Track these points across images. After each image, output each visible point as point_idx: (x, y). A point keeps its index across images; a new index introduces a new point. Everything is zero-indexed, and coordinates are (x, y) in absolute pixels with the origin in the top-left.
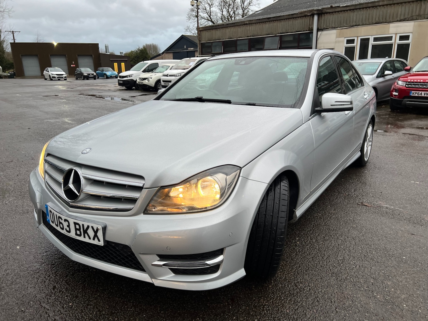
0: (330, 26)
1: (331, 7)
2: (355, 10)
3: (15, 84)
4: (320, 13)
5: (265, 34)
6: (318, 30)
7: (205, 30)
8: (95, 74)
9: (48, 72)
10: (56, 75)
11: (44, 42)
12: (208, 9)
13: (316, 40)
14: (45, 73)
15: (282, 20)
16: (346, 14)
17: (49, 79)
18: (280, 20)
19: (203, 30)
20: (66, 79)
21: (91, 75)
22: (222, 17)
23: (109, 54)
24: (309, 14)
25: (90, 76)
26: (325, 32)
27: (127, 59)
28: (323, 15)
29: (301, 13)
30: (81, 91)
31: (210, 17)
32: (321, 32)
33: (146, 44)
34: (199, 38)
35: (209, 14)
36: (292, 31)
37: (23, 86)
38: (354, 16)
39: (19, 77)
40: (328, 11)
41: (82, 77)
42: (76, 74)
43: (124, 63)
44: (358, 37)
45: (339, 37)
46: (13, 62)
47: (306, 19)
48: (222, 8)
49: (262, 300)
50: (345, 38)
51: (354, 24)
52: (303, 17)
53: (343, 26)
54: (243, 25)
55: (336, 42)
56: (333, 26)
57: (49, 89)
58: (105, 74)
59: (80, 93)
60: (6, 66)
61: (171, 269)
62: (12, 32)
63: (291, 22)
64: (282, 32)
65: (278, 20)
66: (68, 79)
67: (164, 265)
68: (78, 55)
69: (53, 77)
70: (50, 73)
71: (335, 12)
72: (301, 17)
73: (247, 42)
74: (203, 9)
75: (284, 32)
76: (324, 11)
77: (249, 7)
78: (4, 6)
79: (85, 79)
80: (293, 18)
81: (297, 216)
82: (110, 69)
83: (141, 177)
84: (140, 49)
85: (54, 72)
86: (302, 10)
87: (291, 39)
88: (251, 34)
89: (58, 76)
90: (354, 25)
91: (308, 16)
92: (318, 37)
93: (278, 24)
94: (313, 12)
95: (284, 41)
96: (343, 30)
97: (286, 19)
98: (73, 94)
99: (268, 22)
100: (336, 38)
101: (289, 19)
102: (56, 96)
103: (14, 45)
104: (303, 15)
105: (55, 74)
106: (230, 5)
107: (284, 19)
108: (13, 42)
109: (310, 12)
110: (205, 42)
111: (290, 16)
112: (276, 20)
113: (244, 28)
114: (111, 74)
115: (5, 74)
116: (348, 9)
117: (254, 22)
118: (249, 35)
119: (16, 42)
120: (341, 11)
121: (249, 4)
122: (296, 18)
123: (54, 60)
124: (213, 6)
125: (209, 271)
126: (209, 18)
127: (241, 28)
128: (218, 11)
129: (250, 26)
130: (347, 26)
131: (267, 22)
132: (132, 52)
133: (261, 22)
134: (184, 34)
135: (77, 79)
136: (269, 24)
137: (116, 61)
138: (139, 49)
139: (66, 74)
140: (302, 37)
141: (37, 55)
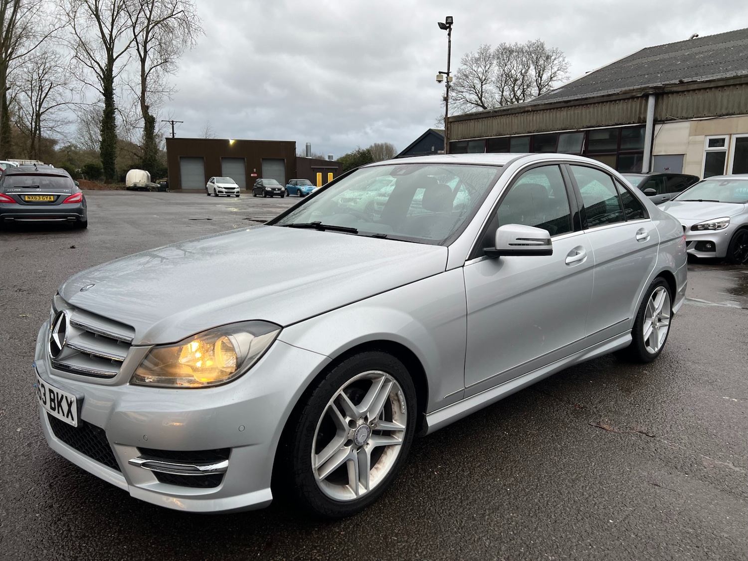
0: (679, 115)
1: (681, 82)
2: (725, 88)
3: (161, 199)
4: (660, 93)
5: (560, 128)
6: (656, 122)
7: (458, 121)
8: (283, 189)
9: (214, 183)
10: (224, 189)
11: (215, 138)
12: (478, 86)
13: (651, 139)
14: (209, 184)
15: (591, 104)
16: (709, 95)
17: (214, 195)
18: (587, 104)
19: (454, 122)
20: (239, 195)
21: (277, 190)
22: (501, 99)
23: (311, 158)
24: (639, 95)
25: (275, 192)
26: (667, 126)
27: (337, 167)
28: (665, 96)
29: (625, 93)
30: (250, 214)
31: (480, 99)
32: (661, 125)
33: (375, 144)
34: (447, 133)
35: (479, 95)
36: (607, 124)
37: (170, 204)
38: (724, 98)
39: (174, 190)
40: (675, 89)
41: (263, 193)
42: (256, 188)
43: (332, 173)
44: (731, 134)
45: (695, 135)
46: (167, 167)
47: (634, 103)
48: (503, 85)
49: (316, 551)
50: (706, 136)
51: (724, 112)
52: (628, 99)
53: (704, 115)
54: (522, 113)
55: (689, 143)
56: (684, 115)
57: (205, 209)
58: (299, 190)
59: (246, 218)
60: (157, 173)
61: (156, 473)
62: (171, 123)
63: (606, 108)
64: (589, 125)
65: (583, 105)
66: (242, 196)
67: (144, 464)
68: (263, 159)
69: (220, 192)
70: (216, 185)
71: (688, 91)
72: (624, 99)
73: (527, 140)
74: (470, 87)
75: (593, 124)
76: (666, 90)
77: (550, 83)
78: (164, 83)
79: (267, 196)
80: (611, 101)
81: (429, 426)
82: (308, 182)
83: (131, 328)
84: (361, 151)
85: (222, 183)
86: (627, 88)
87: (606, 136)
88: (535, 128)
89: (226, 190)
90: (724, 114)
91: (638, 97)
92: (655, 134)
93: (584, 111)
94: (646, 91)
95: (593, 140)
96: (702, 122)
97: (598, 103)
98: (235, 219)
99: (566, 108)
100: (689, 136)
101: (603, 102)
102: (208, 219)
103: (172, 142)
104: (629, 97)
105: (222, 187)
106: (516, 80)
107: (595, 103)
108: (171, 137)
109: (641, 92)
110: (457, 141)
111: (605, 98)
112: (579, 105)
113: (524, 119)
114: (308, 190)
115: (154, 185)
116: (712, 85)
117: (541, 107)
118: (531, 130)
119: (175, 137)
120: (699, 90)
121: (551, 78)
122: (615, 101)
123: (226, 166)
124: (488, 82)
125: (206, 483)
126: (480, 101)
127: (519, 118)
128: (496, 90)
129: (533, 114)
130: (711, 115)
131: (564, 107)
132: (347, 156)
133: (554, 109)
134: (432, 128)
135: (255, 196)
136: (567, 111)
137: (319, 170)
138: (359, 151)
139: (240, 187)
140: (624, 133)
141: (203, 158)
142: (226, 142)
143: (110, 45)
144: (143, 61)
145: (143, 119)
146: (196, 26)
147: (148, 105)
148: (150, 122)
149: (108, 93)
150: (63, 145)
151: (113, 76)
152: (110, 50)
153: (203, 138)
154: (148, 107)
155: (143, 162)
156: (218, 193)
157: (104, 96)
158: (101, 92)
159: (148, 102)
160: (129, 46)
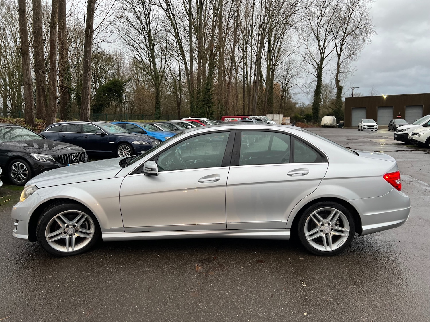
9: (361, 123)
10: (367, 127)
17: (361, 130)
20: (377, 130)
39: (346, 127)
41: (394, 128)
62: (352, 88)
66: (379, 131)
68: (406, 106)
69: (364, 128)
70: (363, 124)
85: (366, 123)
89: (368, 127)
105: (366, 125)
108: (351, 97)
115: (336, 124)
123: (380, 112)
135: (389, 130)
139: (378, 125)
141: (366, 108)
142: (381, 98)
143: (323, 50)
144: (339, 56)
145: (336, 88)
146: (371, 31)
147: (340, 80)
148: (340, 89)
149: (319, 76)
150: (300, 105)
151: (323, 67)
152: (322, 53)
153: (370, 96)
154: (339, 81)
155: (334, 112)
156: (363, 129)
157: (317, 78)
158: (316, 76)
159: (339, 78)
160: (333, 50)
